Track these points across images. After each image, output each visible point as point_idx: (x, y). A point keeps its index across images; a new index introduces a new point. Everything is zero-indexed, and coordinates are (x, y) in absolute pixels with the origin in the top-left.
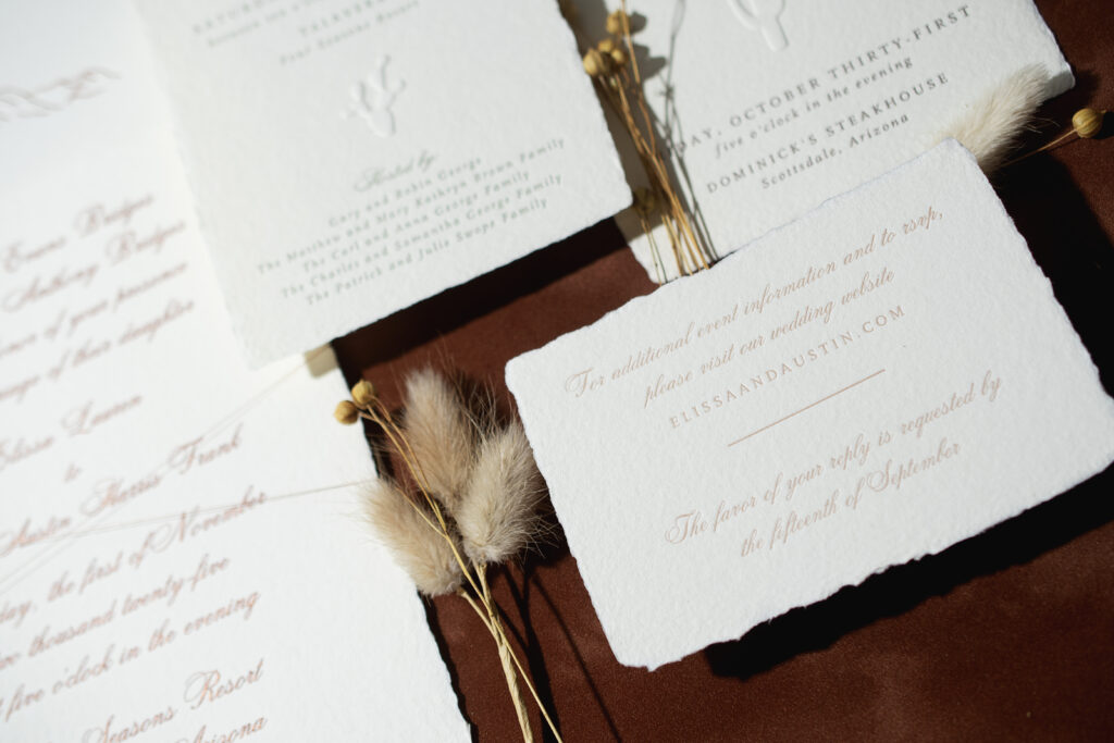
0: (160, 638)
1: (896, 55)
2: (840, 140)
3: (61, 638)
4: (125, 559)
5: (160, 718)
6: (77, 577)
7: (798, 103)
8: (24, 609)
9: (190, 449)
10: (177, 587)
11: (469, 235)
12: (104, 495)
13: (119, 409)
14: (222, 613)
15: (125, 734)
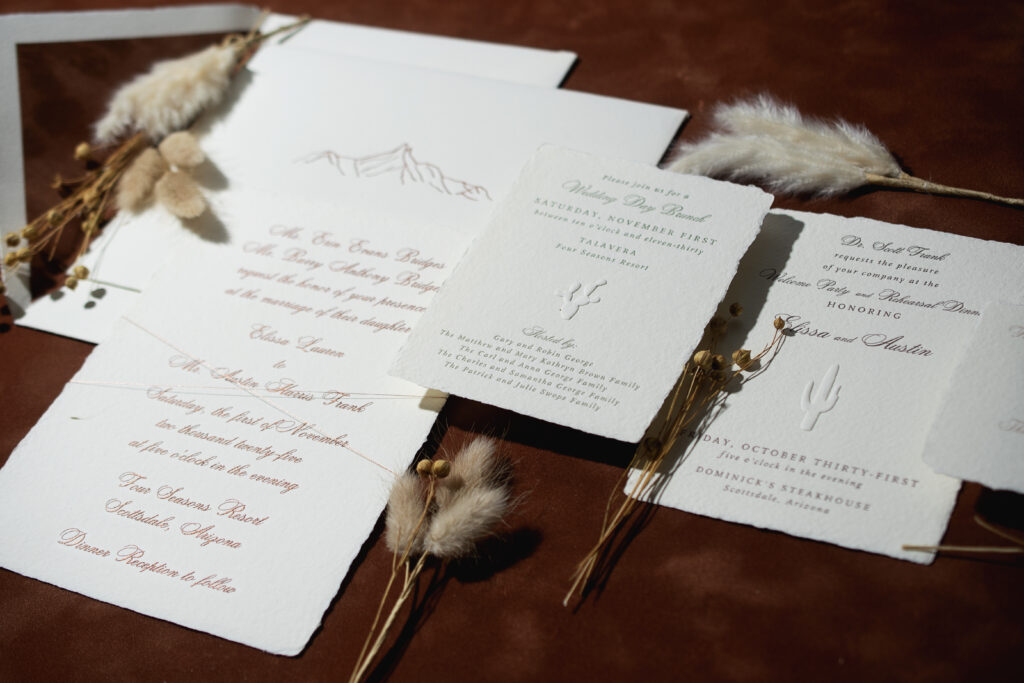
0: (238, 471)
1: (857, 478)
2: (784, 497)
3: (200, 435)
4: (260, 423)
5: (200, 507)
6: (233, 413)
7: (784, 463)
8: (198, 409)
9: (339, 396)
10: (268, 454)
11: (548, 394)
12: (283, 386)
13: (329, 352)
14: (275, 482)
15: (180, 501)
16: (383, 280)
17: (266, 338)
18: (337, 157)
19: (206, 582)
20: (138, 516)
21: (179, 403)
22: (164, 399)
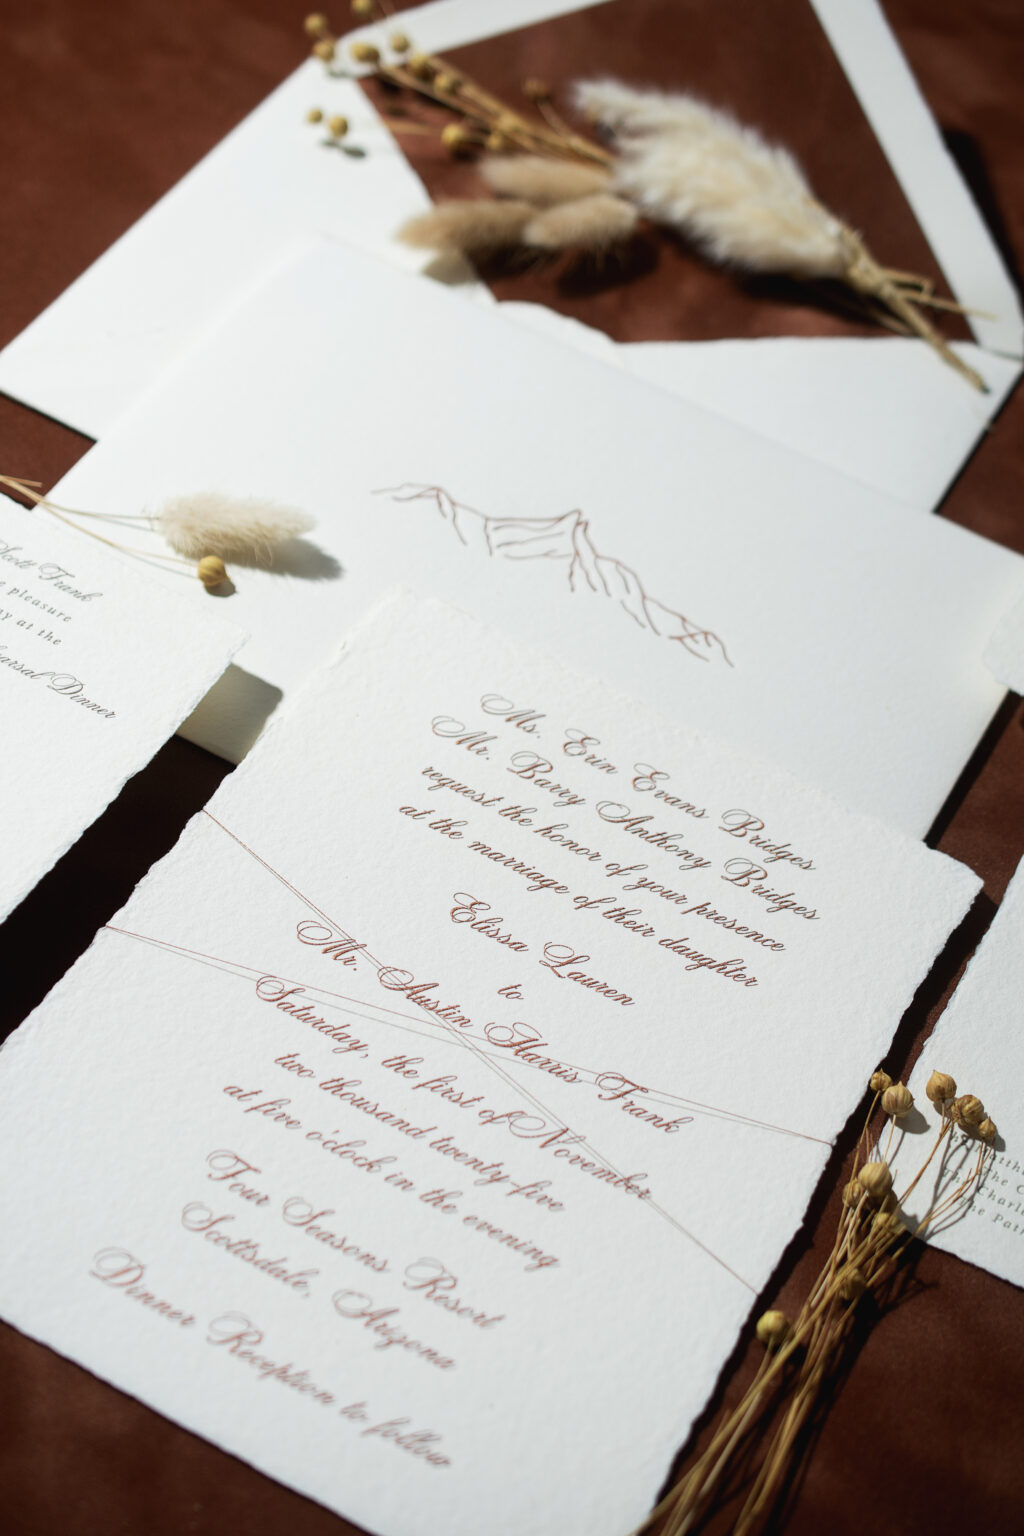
0: (438, 1198)
3: (359, 1103)
4: (479, 1106)
5: (368, 1259)
6: (426, 1073)
8: (356, 1046)
10: (496, 1179)
12: (517, 1039)
13: (603, 988)
14: (512, 1242)
15: (328, 1238)
16: (700, 864)
17: (483, 927)
18: (453, 504)
19: (388, 1430)
20: (244, 1249)
21: (320, 1025)
22: (288, 1008)
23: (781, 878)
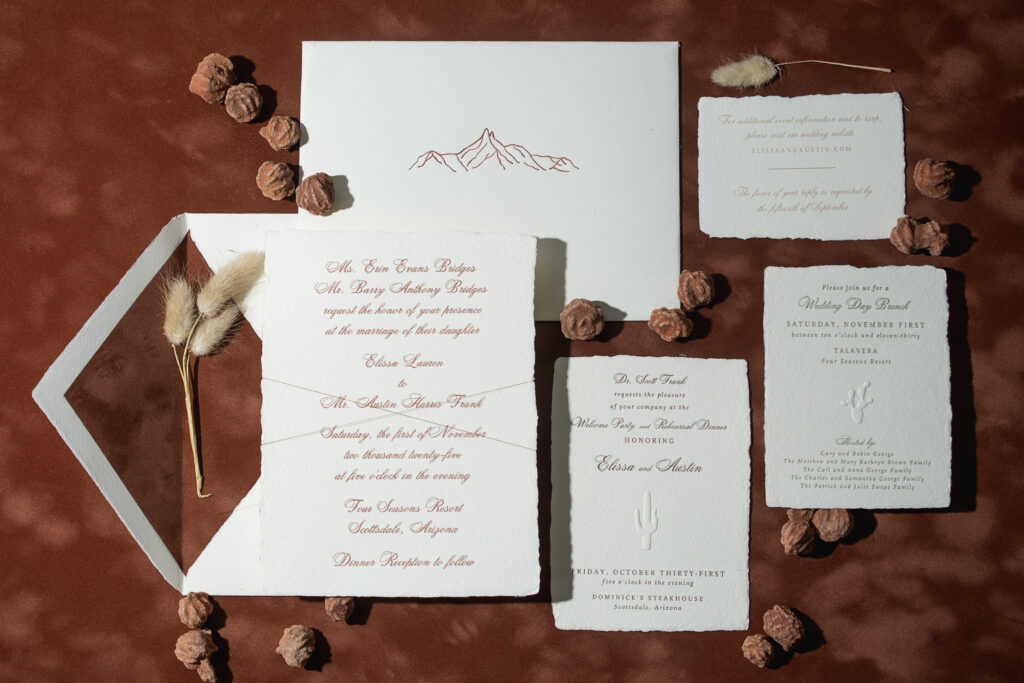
0: (422, 476)
3: (378, 456)
4: (416, 434)
5: (413, 509)
6: (393, 433)
8: (365, 436)
9: (459, 398)
10: (436, 457)
12: (414, 401)
13: (431, 364)
14: (452, 477)
15: (396, 510)
16: (437, 291)
17: (378, 364)
19: (449, 563)
20: (374, 529)
21: (349, 436)
22: (336, 436)
23: (467, 280)
